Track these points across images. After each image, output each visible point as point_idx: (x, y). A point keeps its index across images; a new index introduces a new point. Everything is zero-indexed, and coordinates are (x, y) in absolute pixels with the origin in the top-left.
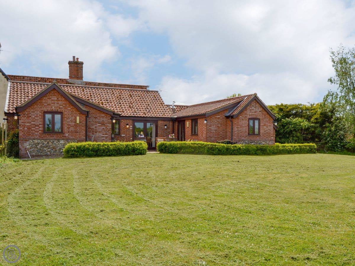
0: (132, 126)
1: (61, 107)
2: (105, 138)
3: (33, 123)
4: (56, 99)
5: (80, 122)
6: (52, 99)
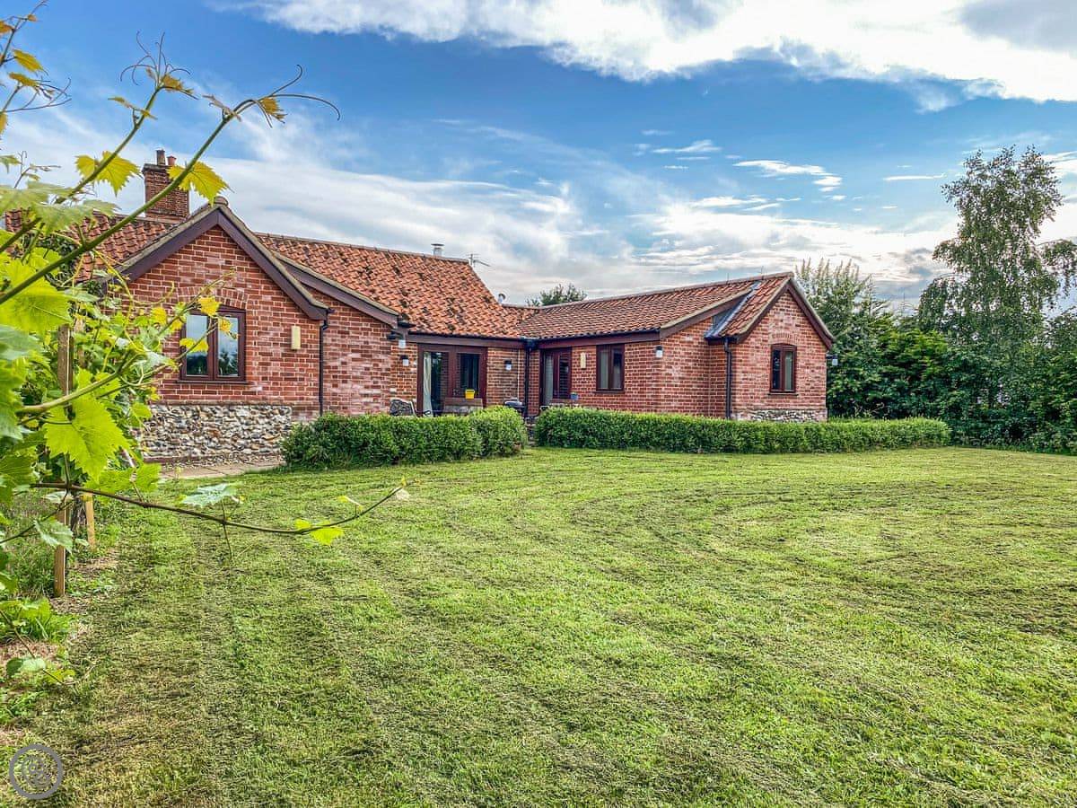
0: (415, 363)
1: (240, 290)
5: (301, 346)
6: (211, 261)
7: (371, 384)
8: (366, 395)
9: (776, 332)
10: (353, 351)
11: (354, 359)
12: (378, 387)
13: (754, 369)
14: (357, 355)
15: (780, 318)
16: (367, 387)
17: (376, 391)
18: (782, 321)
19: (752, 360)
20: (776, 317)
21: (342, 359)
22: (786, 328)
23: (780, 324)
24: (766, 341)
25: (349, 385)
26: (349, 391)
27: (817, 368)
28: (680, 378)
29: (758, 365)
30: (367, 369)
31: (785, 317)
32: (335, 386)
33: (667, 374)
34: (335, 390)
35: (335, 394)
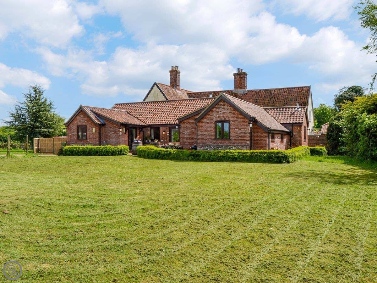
0: (168, 133)
1: (86, 122)
2: (116, 143)
3: (72, 133)
4: (83, 117)
5: (95, 132)
6: (82, 117)
7: (116, 139)
8: (115, 142)
9: (218, 116)
10: (113, 132)
11: (113, 134)
12: (118, 140)
13: (206, 130)
14: (113, 133)
15: (220, 110)
16: (115, 140)
17: (117, 141)
18: (221, 111)
19: (205, 127)
20: (217, 110)
21: (110, 134)
22: (223, 114)
23: (220, 113)
24: (212, 120)
25: (112, 140)
26: (112, 141)
27: (243, 128)
28: (188, 135)
29: (208, 129)
30: (115, 136)
31: (222, 110)
32: (109, 140)
33: (183, 134)
34: (109, 141)
35: (109, 142)
